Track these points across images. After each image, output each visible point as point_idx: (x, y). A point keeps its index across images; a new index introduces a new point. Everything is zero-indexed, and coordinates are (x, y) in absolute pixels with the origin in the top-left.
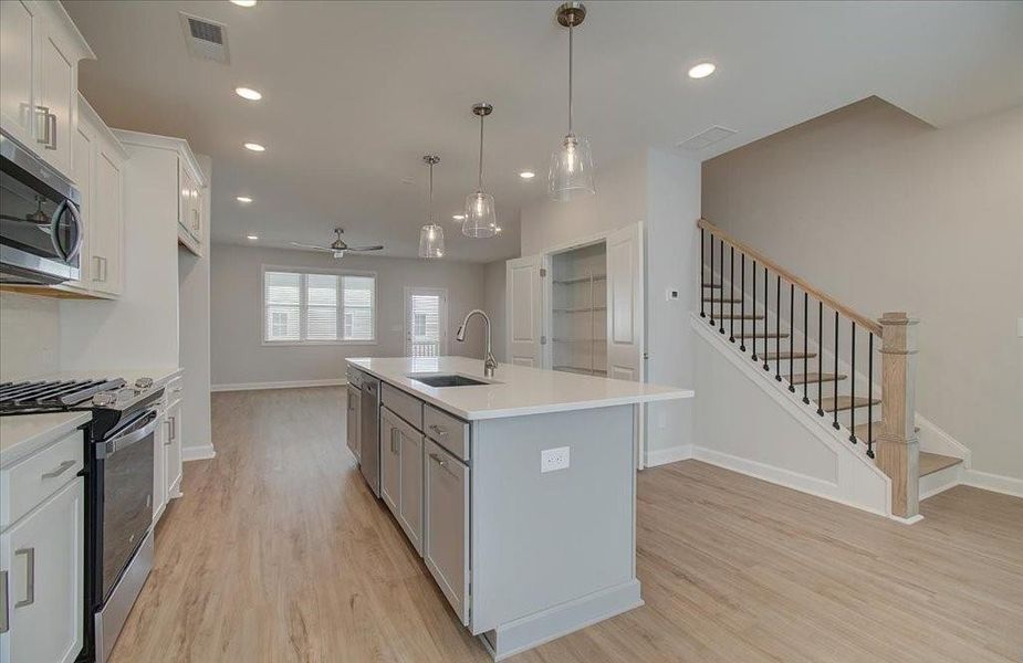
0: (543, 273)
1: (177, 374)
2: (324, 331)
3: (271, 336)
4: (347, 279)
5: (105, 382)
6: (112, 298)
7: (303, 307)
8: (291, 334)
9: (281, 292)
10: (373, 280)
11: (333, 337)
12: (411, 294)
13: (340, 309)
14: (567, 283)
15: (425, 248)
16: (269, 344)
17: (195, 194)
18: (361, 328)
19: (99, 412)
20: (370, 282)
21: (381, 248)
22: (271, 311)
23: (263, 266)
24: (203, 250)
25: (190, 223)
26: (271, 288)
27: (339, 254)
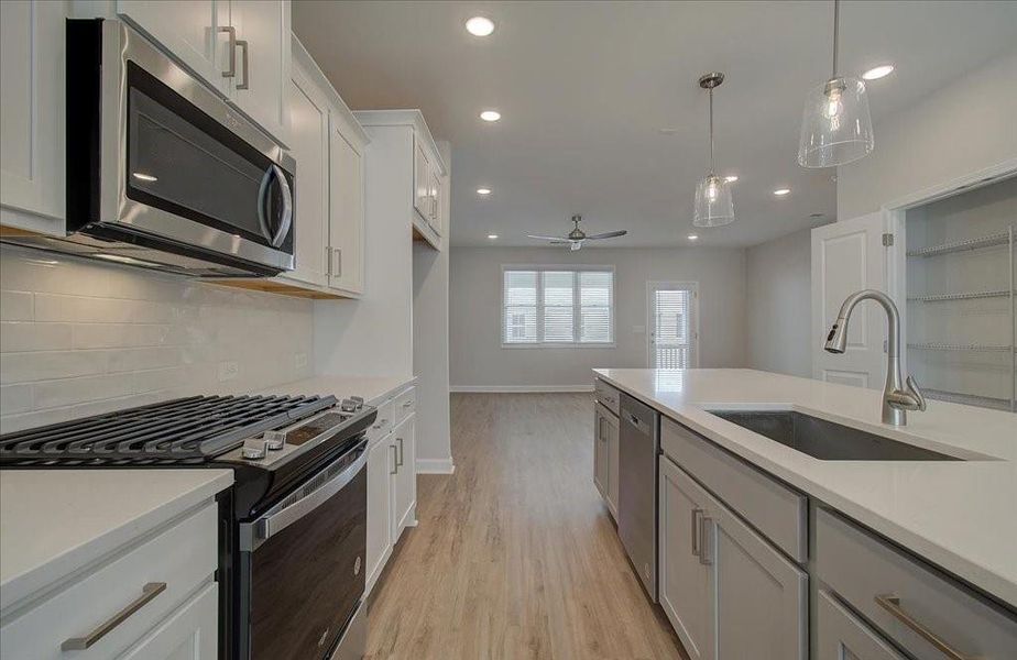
0: (887, 240)
1: (410, 384)
2: (560, 332)
3: (510, 338)
4: (585, 276)
5: (316, 399)
6: (355, 297)
7: (540, 306)
8: (529, 336)
9: (519, 292)
10: (611, 274)
11: (570, 338)
12: (654, 289)
13: (577, 307)
14: (928, 256)
15: (704, 212)
16: (506, 347)
17: (434, 192)
18: (598, 328)
19: (246, 472)
20: (607, 277)
21: (625, 233)
22: (510, 314)
23: (503, 266)
24: (442, 245)
25: (426, 213)
26: (511, 290)
27: (576, 246)
